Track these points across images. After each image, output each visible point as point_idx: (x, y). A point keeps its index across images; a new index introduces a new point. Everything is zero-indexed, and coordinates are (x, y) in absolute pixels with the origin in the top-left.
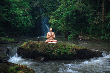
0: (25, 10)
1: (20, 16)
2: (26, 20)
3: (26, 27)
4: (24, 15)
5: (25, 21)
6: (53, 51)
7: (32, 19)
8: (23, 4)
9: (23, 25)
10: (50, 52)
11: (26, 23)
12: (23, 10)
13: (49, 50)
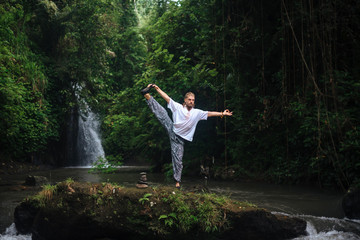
0: (31, 85)
1: (16, 103)
2: (34, 116)
3: (32, 135)
4: (27, 100)
5: (29, 117)
6: (149, 219)
7: (52, 113)
8: (28, 66)
9: (22, 131)
10: (138, 221)
11: (34, 123)
12: (26, 86)
13: (136, 217)
